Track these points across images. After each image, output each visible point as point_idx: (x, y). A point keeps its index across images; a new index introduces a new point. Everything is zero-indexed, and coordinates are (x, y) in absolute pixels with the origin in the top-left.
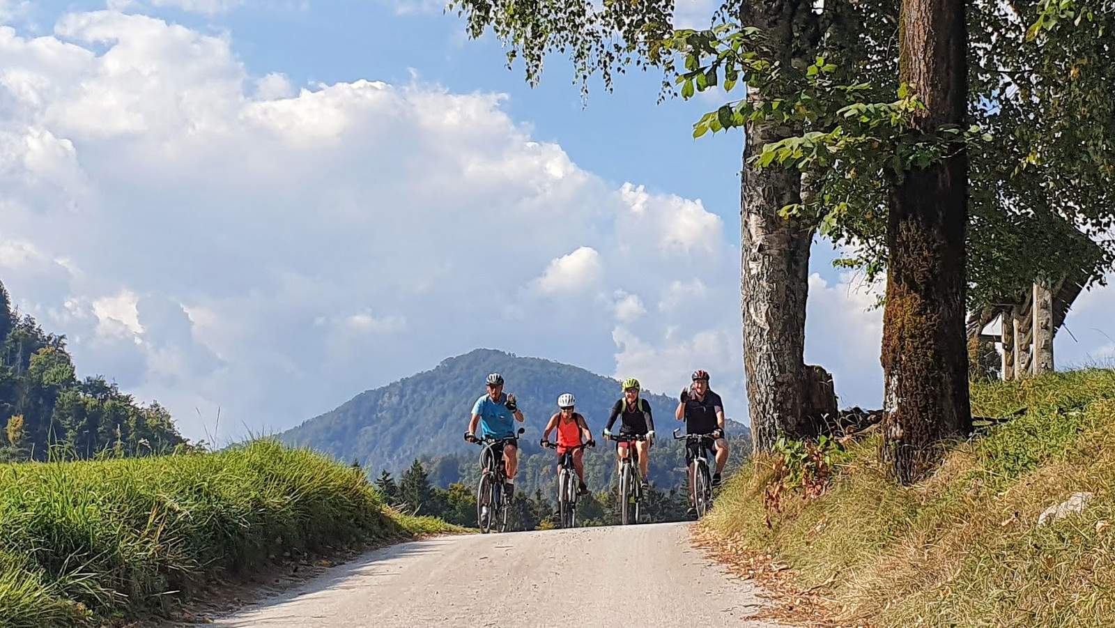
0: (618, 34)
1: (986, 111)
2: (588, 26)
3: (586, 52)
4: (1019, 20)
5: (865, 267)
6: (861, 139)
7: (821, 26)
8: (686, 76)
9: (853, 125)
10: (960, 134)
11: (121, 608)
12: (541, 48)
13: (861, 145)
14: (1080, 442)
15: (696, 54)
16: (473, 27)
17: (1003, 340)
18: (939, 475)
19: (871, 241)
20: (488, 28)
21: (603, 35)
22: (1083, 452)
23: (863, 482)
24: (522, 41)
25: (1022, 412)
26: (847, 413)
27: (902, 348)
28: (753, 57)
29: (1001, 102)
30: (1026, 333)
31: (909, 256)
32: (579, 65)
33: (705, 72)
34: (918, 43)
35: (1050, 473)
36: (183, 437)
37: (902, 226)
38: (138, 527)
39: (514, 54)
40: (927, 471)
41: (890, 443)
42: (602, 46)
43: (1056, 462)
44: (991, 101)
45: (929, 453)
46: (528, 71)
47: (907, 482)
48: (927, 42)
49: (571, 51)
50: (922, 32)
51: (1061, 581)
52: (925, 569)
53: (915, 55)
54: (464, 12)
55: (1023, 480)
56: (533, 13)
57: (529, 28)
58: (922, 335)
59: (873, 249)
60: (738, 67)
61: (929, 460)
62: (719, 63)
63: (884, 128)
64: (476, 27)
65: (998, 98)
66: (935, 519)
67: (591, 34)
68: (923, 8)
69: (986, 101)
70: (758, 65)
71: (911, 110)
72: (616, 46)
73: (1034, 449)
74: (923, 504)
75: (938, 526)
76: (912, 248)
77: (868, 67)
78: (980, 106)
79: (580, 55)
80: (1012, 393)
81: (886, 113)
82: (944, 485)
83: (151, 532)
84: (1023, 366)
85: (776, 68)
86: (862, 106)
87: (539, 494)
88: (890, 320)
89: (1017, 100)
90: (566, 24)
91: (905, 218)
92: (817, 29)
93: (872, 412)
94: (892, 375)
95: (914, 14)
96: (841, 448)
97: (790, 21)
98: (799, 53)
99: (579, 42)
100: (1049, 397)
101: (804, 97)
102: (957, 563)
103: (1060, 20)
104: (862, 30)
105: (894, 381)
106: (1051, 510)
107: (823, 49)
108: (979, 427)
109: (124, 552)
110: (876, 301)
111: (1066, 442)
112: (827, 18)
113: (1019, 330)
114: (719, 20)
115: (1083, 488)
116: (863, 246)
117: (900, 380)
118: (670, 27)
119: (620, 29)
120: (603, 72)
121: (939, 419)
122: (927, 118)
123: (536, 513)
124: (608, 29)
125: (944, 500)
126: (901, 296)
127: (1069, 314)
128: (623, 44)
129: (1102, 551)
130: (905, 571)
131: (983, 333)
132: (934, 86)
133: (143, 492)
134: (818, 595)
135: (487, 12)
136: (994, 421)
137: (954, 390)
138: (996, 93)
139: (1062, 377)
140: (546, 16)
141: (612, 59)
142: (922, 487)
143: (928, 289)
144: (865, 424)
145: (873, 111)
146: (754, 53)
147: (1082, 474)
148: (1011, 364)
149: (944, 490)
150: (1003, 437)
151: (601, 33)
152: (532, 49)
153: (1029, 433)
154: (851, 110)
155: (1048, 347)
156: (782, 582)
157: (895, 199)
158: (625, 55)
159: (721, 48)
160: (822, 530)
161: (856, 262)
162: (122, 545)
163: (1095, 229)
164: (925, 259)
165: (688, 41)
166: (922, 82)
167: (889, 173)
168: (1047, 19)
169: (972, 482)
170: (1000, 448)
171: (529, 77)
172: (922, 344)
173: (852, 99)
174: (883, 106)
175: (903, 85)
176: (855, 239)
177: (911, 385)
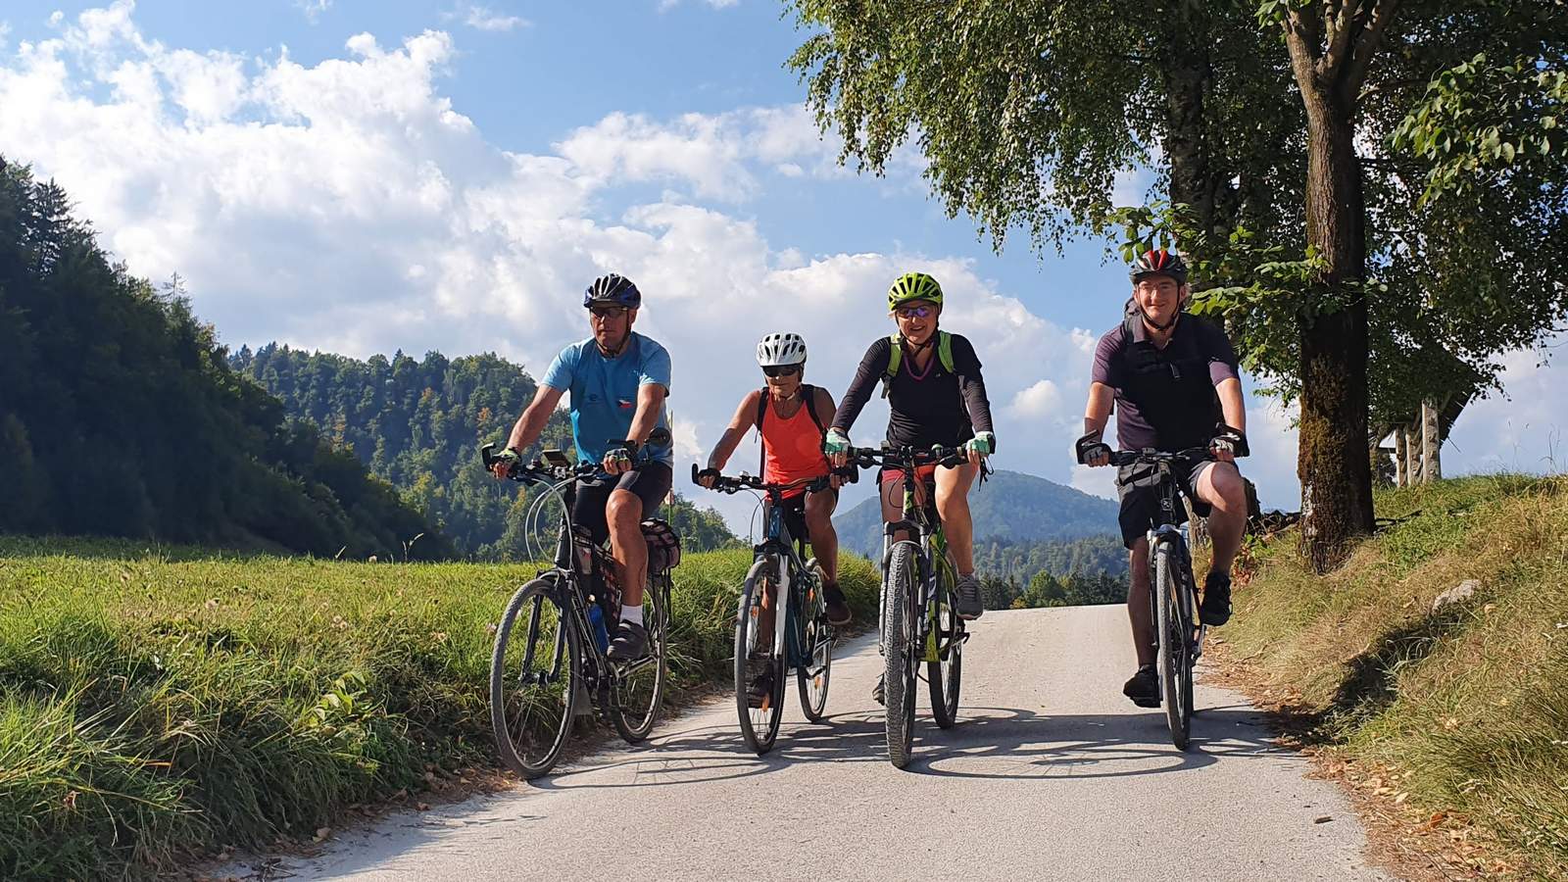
0: (1067, 212)
1: (1380, 264)
2: (1042, 205)
3: (1041, 227)
4: (1406, 188)
5: (1280, 395)
6: (1277, 292)
7: (1239, 198)
8: (1127, 245)
9: (1268, 280)
10: (1361, 286)
11: (697, 671)
12: (1005, 225)
13: (1276, 297)
14: (1468, 537)
15: (1135, 227)
16: (950, 210)
17: (1397, 452)
18: (1349, 566)
19: (1285, 374)
20: (962, 211)
21: (1055, 213)
22: (1471, 547)
23: (1286, 573)
24: (989, 219)
25: (1417, 514)
26: (1269, 515)
27: (1315, 463)
28: (1184, 228)
29: (1393, 257)
30: (1416, 445)
31: (1319, 388)
32: (1036, 237)
33: (1143, 241)
34: (1323, 212)
35: (1444, 563)
36: (733, 533)
37: (1313, 363)
38: (706, 607)
39: (983, 230)
40: (1338, 563)
41: (1307, 540)
42: (1054, 221)
43: (1447, 555)
44: (1384, 256)
45: (1340, 548)
46: (994, 243)
47: (1321, 572)
48: (1330, 211)
49: (1028, 226)
50: (1325, 203)
51: (1456, 654)
52: (1340, 643)
53: (1320, 221)
54: (942, 198)
55: (1419, 569)
56: (997, 197)
57: (995, 208)
58: (1332, 452)
59: (1287, 380)
60: (1170, 236)
61: (1340, 554)
62: (1154, 233)
63: (1295, 283)
64: (952, 210)
65: (1391, 254)
66: (1347, 602)
67: (1045, 212)
68: (1325, 183)
69: (1380, 256)
70: (1188, 234)
71: (1317, 267)
72: (1066, 221)
73: (1429, 544)
74: (1336, 589)
75: (1349, 608)
76: (1321, 382)
77: (1279, 231)
78: (1375, 260)
79: (1036, 229)
80: (1407, 497)
81: (1296, 269)
82: (1353, 574)
83: (718, 611)
84: (1415, 473)
85: (1203, 236)
86: (1275, 264)
87: (1012, 579)
88: (1304, 440)
89: (1407, 255)
90: (1025, 205)
91: (1316, 357)
92: (1235, 200)
93: (1290, 515)
94: (1307, 485)
95: (1319, 188)
96: (1265, 545)
97: (1212, 196)
98: (1221, 222)
99: (1035, 219)
100: (1439, 501)
101: (1227, 258)
102: (1366, 638)
103: (1444, 190)
104: (1273, 201)
105: (1309, 490)
106: (1443, 595)
107: (1240, 217)
108: (1382, 526)
109: (697, 627)
110: (1291, 423)
111: (1456, 538)
112: (1243, 192)
113: (1411, 443)
114: (1151, 196)
115: (1472, 576)
116: (1278, 378)
117: (1314, 489)
118: (1110, 204)
119: (1069, 207)
120: (1055, 242)
121: (1348, 520)
122: (1332, 273)
123: (1010, 594)
124: (1058, 207)
125: (1353, 587)
126: (1314, 421)
127: (1453, 430)
128: (1072, 219)
129: (1490, 629)
130: (1322, 645)
131: (1380, 446)
132: (1337, 248)
133: (709, 580)
134: (1250, 664)
135: (961, 198)
136: (1394, 521)
137: (1359, 497)
138: (1389, 249)
139: (1449, 483)
140: (1008, 199)
141: (1063, 231)
142: (1334, 576)
143: (1336, 414)
144: (1285, 524)
145: (1285, 268)
146: (1184, 224)
147: (1470, 565)
148: (1404, 471)
149: (1353, 578)
150: (1402, 534)
151: (1053, 211)
152: (998, 226)
153: (1424, 531)
154: (1266, 267)
155: (1436, 457)
156: (1219, 653)
157: (1306, 340)
158: (1074, 228)
159: (1156, 221)
160: (1252, 611)
161: (1272, 391)
162: (695, 621)
163: (1475, 360)
164: (1333, 390)
165: (1129, 217)
166: (1326, 244)
167: (1301, 319)
168: (1433, 190)
169: (1377, 572)
170: (1399, 544)
171: (996, 248)
172: (1333, 459)
173: (1267, 259)
174: (1293, 264)
175: (1310, 246)
176: (1271, 372)
177: (1324, 493)
